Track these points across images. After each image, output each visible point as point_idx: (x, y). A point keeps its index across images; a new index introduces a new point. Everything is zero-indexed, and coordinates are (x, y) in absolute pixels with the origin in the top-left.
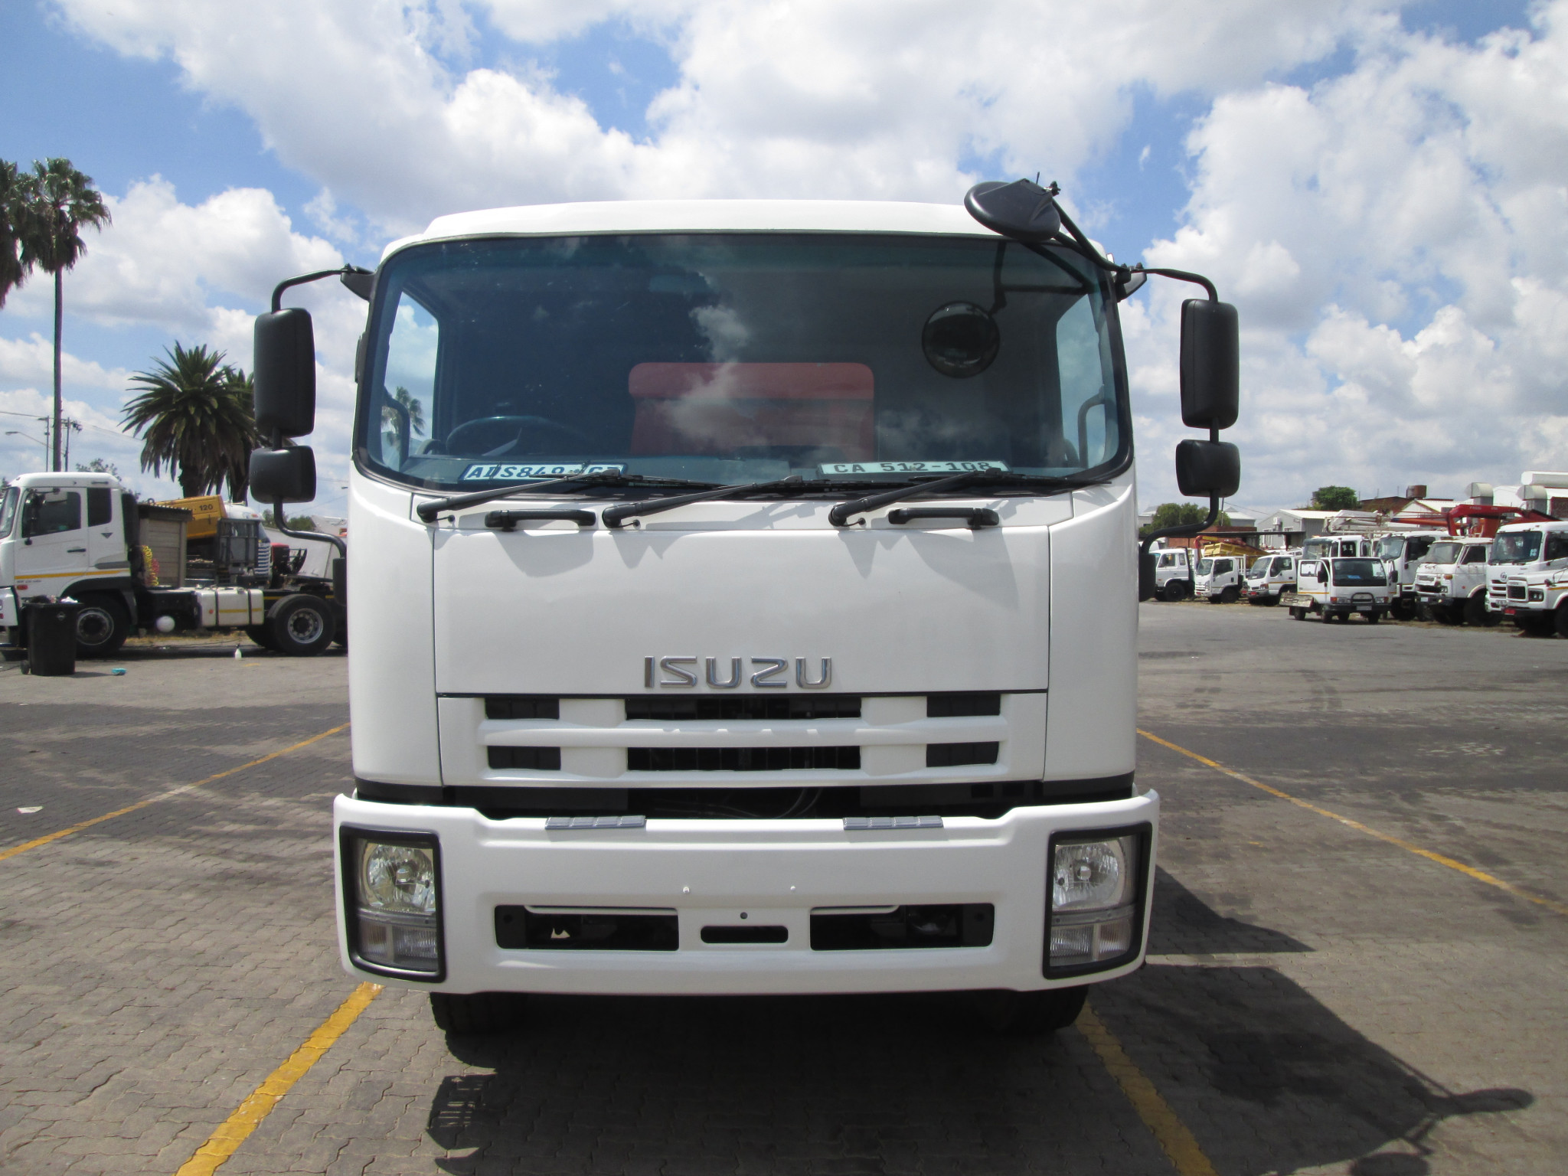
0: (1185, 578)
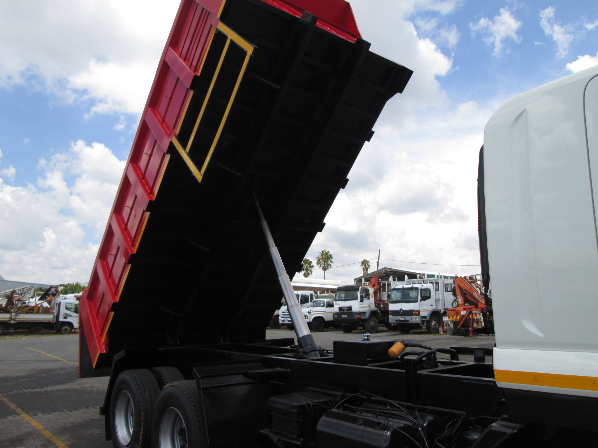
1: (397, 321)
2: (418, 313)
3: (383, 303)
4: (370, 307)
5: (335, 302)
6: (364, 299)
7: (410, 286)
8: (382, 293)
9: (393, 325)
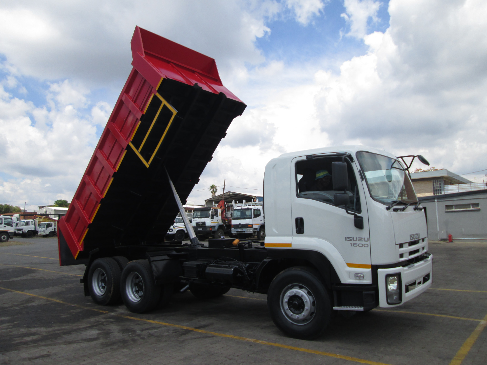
0: (33, 229)
1: (237, 232)
2: (251, 226)
3: (227, 219)
4: (218, 222)
5: (193, 219)
6: (214, 216)
7: (246, 207)
8: (227, 212)
9: (234, 234)
